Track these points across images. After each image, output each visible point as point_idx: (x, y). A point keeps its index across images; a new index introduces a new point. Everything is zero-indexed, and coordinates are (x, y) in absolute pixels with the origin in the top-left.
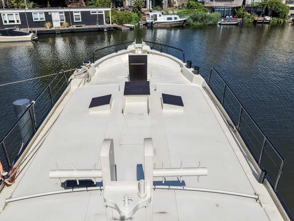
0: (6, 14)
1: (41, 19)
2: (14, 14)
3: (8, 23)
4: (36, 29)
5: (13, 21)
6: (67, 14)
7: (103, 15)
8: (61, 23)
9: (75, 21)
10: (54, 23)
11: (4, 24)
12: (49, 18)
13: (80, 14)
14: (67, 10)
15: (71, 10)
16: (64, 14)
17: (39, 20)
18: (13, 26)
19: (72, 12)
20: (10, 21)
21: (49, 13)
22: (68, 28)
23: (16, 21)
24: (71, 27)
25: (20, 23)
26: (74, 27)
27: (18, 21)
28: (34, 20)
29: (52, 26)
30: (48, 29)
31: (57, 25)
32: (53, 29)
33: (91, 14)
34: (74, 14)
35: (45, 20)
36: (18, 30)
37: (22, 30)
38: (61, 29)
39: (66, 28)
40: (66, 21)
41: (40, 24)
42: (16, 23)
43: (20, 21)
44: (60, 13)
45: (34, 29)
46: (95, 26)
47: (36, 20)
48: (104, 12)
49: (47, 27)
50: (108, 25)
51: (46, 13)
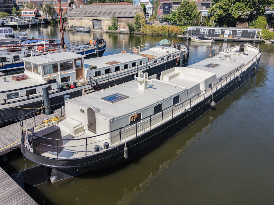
0: (202, 29)
1: (219, 33)
2: (206, 30)
3: (202, 34)
4: (215, 38)
5: (205, 33)
6: (233, 31)
7: (255, 33)
8: (229, 36)
9: (237, 35)
10: (225, 35)
11: (200, 34)
12: (223, 33)
13: (241, 32)
14: (234, 29)
15: (236, 29)
16: (232, 31)
17: (218, 33)
18: (204, 35)
19: (236, 31)
20: (203, 33)
21: (224, 30)
22: (232, 39)
23: (206, 33)
24: (234, 39)
25: (207, 34)
26: (236, 38)
27: (207, 33)
28: (215, 33)
29: (223, 37)
30: (221, 38)
31: (226, 36)
32: (223, 38)
33: (248, 32)
34: (238, 31)
35: (220, 33)
36: (206, 37)
37: (208, 37)
38: (228, 39)
39: (231, 39)
40: (232, 35)
41: (218, 35)
42: (206, 34)
43: (208, 33)
44: (230, 30)
45: (213, 38)
46: (249, 39)
47: (216, 33)
48: (257, 31)
49: (221, 37)
50: (257, 39)
51: (222, 30)
